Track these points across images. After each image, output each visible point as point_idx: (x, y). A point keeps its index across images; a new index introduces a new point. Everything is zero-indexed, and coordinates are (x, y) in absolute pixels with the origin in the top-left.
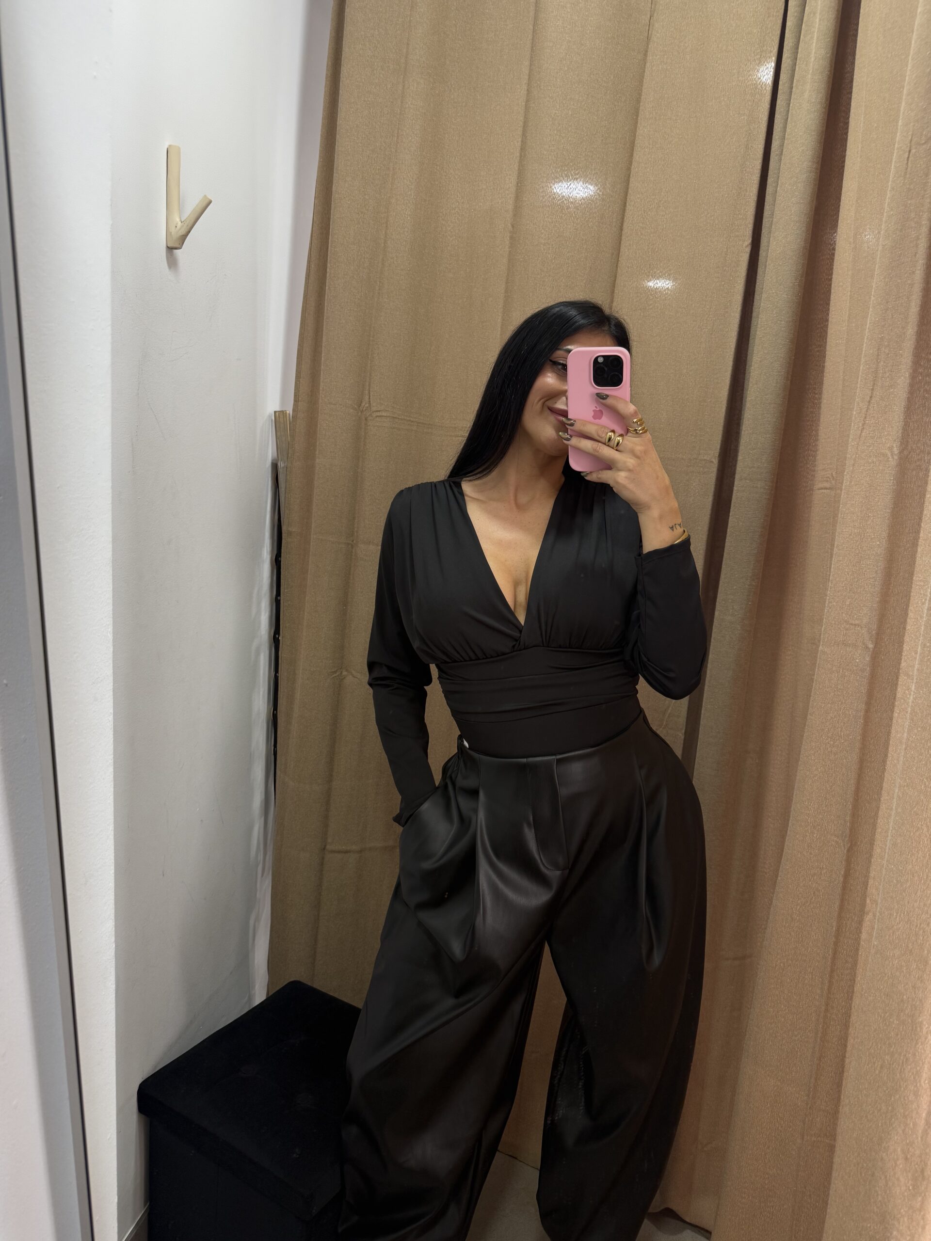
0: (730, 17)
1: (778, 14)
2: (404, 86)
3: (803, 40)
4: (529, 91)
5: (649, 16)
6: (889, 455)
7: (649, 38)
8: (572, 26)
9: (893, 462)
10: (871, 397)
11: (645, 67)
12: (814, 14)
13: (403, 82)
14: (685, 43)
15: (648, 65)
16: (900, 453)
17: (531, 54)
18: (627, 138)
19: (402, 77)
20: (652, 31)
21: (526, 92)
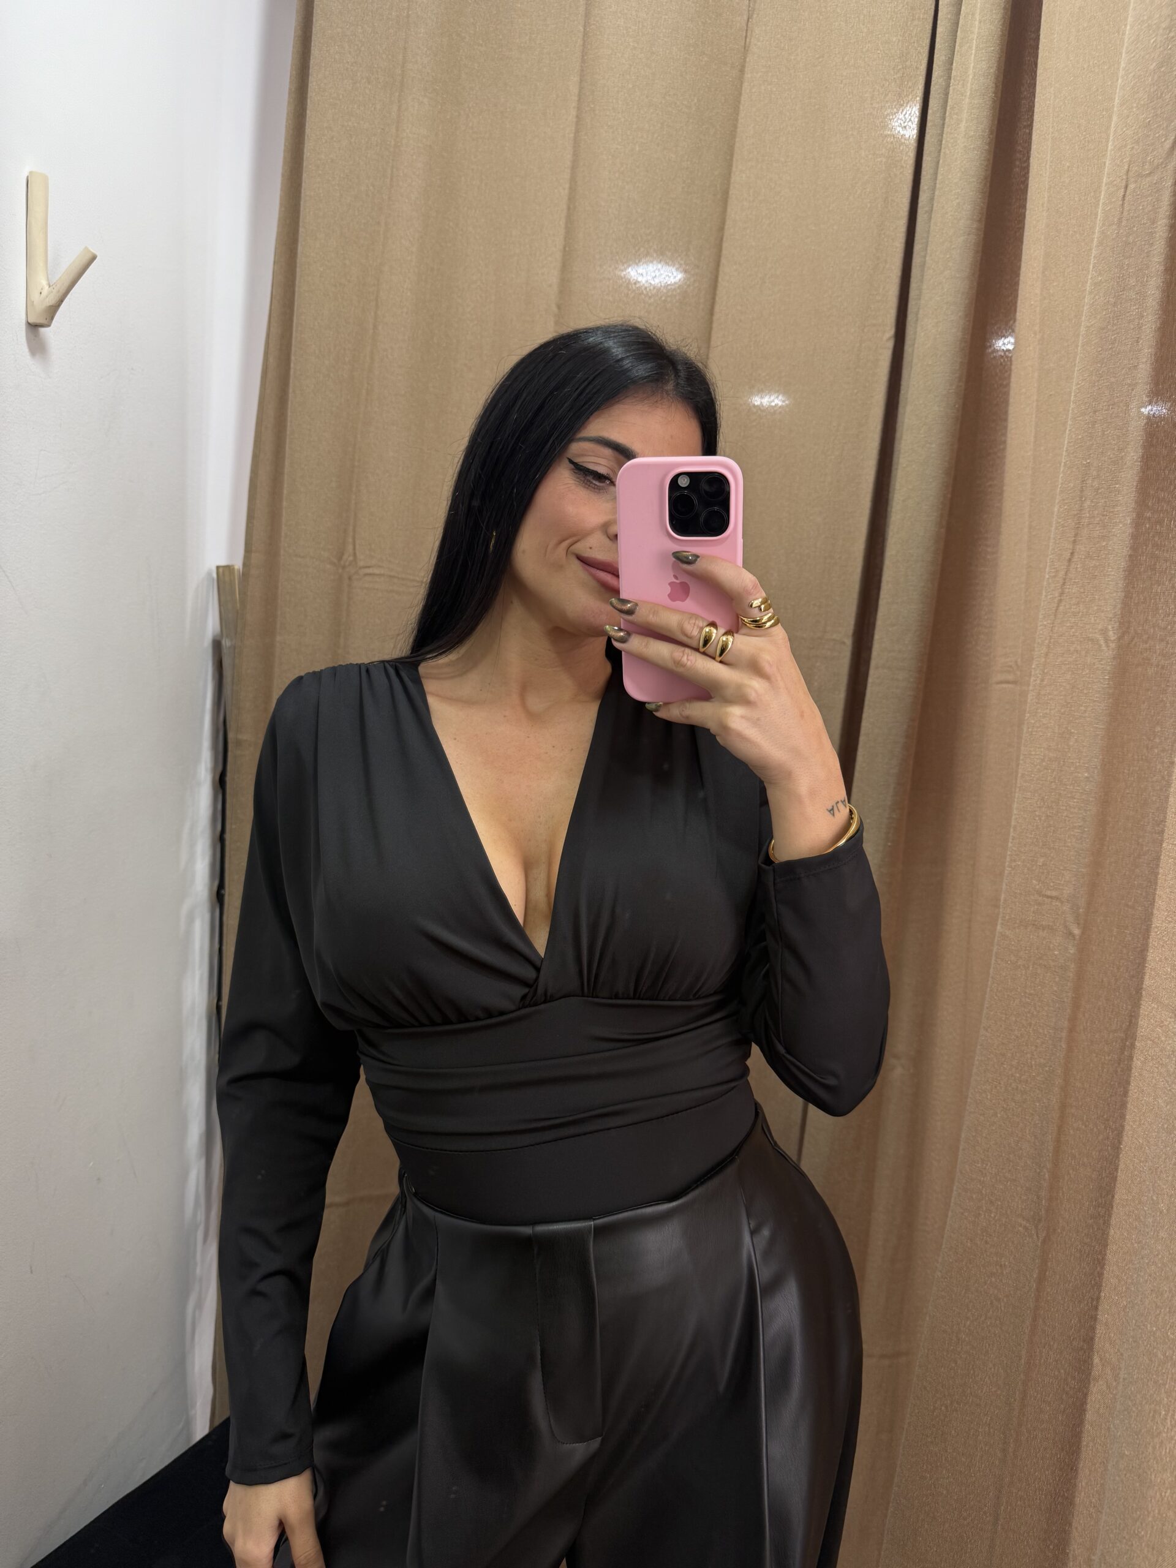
0: (859, 20)
1: (925, 16)
2: (400, 107)
3: (958, 51)
4: (578, 117)
5: (746, 17)
6: (1102, 642)
7: (747, 48)
8: (639, 26)
9: (1108, 653)
10: (1072, 554)
11: (741, 89)
12: (973, 15)
13: (399, 101)
14: (797, 55)
15: (746, 85)
16: (1119, 639)
17: (582, 66)
18: (718, 186)
19: (397, 94)
20: (750, 39)
21: (575, 120)
